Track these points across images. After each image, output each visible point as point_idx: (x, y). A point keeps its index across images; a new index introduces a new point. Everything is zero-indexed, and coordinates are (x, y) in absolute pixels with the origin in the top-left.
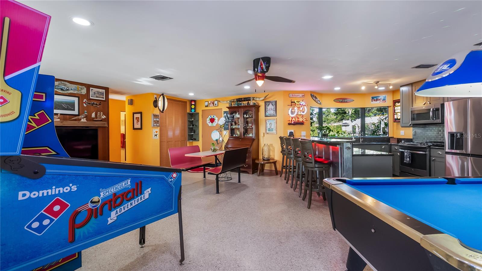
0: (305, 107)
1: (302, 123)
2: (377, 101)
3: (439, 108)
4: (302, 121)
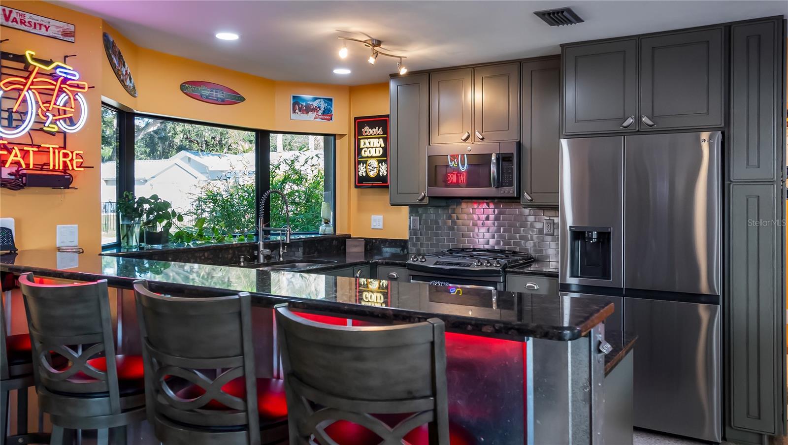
0: (81, 98)
1: (63, 181)
2: (307, 113)
3: (512, 154)
4: (61, 168)
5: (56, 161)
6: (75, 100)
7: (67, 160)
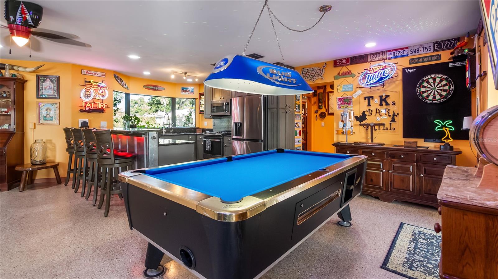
0: (106, 91)
1: (101, 111)
2: (186, 92)
4: (101, 108)
5: (99, 106)
6: (104, 91)
7: (102, 106)
